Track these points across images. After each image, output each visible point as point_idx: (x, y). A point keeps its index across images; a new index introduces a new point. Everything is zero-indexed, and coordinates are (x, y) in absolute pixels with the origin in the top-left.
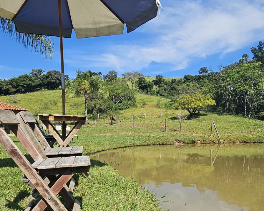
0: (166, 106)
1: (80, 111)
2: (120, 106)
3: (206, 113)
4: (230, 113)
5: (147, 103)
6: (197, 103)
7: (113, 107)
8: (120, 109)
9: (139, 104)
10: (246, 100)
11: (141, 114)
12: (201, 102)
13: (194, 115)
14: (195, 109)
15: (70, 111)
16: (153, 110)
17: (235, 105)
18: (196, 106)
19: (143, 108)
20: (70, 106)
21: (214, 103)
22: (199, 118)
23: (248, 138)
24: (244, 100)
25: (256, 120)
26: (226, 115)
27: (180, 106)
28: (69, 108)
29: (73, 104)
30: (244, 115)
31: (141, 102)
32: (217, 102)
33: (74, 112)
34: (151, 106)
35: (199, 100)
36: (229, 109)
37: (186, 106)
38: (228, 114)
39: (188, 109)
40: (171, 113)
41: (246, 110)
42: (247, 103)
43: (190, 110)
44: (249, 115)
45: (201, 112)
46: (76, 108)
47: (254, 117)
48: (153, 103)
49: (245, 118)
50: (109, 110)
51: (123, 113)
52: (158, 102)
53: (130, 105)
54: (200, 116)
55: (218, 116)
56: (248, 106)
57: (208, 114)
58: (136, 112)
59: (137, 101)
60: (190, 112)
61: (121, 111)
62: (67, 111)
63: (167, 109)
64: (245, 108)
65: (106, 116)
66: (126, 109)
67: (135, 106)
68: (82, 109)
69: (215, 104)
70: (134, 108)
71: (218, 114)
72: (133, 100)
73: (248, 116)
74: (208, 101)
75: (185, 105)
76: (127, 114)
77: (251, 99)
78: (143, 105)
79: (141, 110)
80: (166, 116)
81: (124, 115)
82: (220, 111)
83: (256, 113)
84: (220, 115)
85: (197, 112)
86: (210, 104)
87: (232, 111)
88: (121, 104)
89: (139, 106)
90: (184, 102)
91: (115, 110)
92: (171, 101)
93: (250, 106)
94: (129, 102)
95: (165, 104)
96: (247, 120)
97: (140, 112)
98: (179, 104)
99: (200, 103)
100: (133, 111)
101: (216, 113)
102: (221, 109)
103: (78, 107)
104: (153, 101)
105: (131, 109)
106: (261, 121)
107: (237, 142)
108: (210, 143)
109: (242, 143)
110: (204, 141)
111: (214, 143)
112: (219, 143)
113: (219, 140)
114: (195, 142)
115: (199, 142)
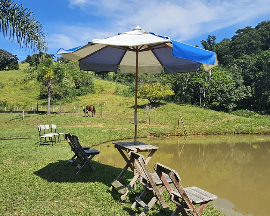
0: (124, 93)
1: (32, 95)
2: (77, 92)
3: (165, 102)
4: (187, 103)
5: (105, 89)
7: (70, 93)
8: (78, 95)
9: (97, 90)
10: (201, 91)
11: (101, 101)
13: (154, 104)
14: (156, 98)
15: (21, 96)
16: (112, 97)
17: (190, 95)
18: (157, 96)
19: (101, 95)
20: (20, 89)
21: (172, 93)
22: (159, 107)
24: (199, 91)
25: (210, 110)
26: (183, 104)
27: (141, 95)
28: (20, 92)
29: (23, 88)
30: (199, 105)
31: (99, 88)
32: (175, 92)
33: (26, 96)
34: (109, 93)
35: (159, 90)
36: (185, 98)
37: (147, 95)
38: (185, 104)
39: (149, 99)
40: (132, 101)
41: (200, 100)
42: (202, 94)
44: (203, 105)
45: (161, 101)
46: (27, 92)
47: (208, 107)
48: (111, 89)
49: (200, 108)
50: (66, 95)
51: (80, 99)
52: (117, 89)
53: (87, 91)
54: (160, 105)
55: (176, 106)
56: (202, 97)
57: (167, 103)
58: (95, 99)
59: (95, 87)
60: (150, 101)
61: (79, 98)
62: (17, 95)
63: (126, 97)
64: (200, 98)
65: (63, 101)
66: (84, 95)
67: (93, 92)
68: (34, 94)
69: (174, 94)
70: (93, 95)
71: (176, 104)
72: (91, 86)
73: (203, 106)
76: (85, 100)
77: (205, 91)
78: (101, 91)
79: (99, 96)
80: (127, 104)
81: (82, 101)
82: (177, 101)
83: (209, 104)
84: (178, 104)
85: (157, 101)
86: (170, 94)
87: (188, 101)
88: (79, 90)
89: (97, 92)
90: (145, 92)
91: (73, 96)
92: (130, 89)
93: (204, 97)
94: (87, 88)
95: (123, 91)
96: (202, 110)
97: (100, 99)
99: (161, 93)
100: (91, 97)
101: (174, 103)
102: (178, 98)
103: (30, 91)
104: (111, 88)
105: (90, 95)
106: (215, 111)
107: (200, 134)
108: (177, 135)
109: (204, 134)
110: (172, 133)
111: (181, 135)
112: (185, 135)
113: (186, 132)
114: (165, 135)
115: (169, 134)
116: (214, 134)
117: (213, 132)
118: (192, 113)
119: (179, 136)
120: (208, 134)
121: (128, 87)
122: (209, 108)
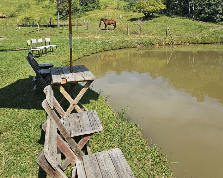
0: (124, 9)
1: (51, 12)
2: (85, 9)
3: (158, 15)
4: (178, 15)
5: (108, 5)
6: (151, 7)
7: (80, 9)
8: (86, 11)
9: (102, 6)
10: (190, 5)
11: (104, 15)
12: (155, 6)
13: (149, 17)
14: (149, 12)
15: (42, 13)
16: (114, 12)
17: (181, 8)
18: (150, 10)
19: (105, 10)
20: (42, 7)
21: (164, 7)
22: (153, 20)
23: (195, 40)
24: (188, 4)
25: (198, 21)
26: (174, 17)
27: (137, 9)
28: (41, 10)
29: (44, 6)
30: (189, 17)
31: (103, 4)
32: (167, 7)
33: (46, 13)
34: (112, 8)
35: (153, 5)
36: (176, 11)
37: (142, 10)
38: (176, 16)
39: (143, 12)
40: (130, 15)
41: (190, 12)
42: (191, 7)
43: (145, 12)
44: (193, 16)
45: (155, 14)
46: (47, 10)
47: (197, 18)
48: (113, 5)
49: (190, 19)
50: (76, 11)
51: (88, 14)
52: (118, 5)
53: (94, 7)
54: (154, 18)
55: (168, 18)
56: (192, 10)
57: (160, 16)
58: (100, 14)
59: (100, 4)
60: (145, 14)
61: (87, 13)
62: (40, 12)
63: (126, 11)
64: (190, 11)
65: (74, 16)
66: (91, 11)
67: (99, 8)
68: (52, 11)
69: (166, 8)
70: (98, 10)
71: (168, 16)
72: (96, 3)
73: (192, 18)
74: (160, 6)
75: (142, 8)
76: (92, 15)
77: (194, 4)
78: (105, 7)
79: (103, 11)
80: (125, 17)
81: (89, 16)
82: (169, 14)
83: (198, 15)
84: (169, 16)
85: (151, 14)
86: (162, 8)
87: (179, 13)
88: (87, 6)
89: (102, 8)
90: (140, 6)
91: (82, 11)
92: (129, 4)
93: (193, 9)
94: (94, 5)
95: (124, 7)
96: (191, 21)
98: (137, 8)
99: (154, 8)
100: (97, 12)
101: (166, 15)
102: (170, 11)
103: (49, 9)
104: (114, 4)
105: (96, 11)
106: (203, 22)
107: (187, 43)
108: (165, 45)
109: (191, 44)
110: (161, 43)
111: (169, 44)
112: (173, 45)
113: (173, 42)
114: (153, 45)
115: (157, 44)
116: (200, 43)
117: (199, 41)
118: (182, 24)
119: (167, 46)
120: (194, 44)
121: (128, 3)
122: (198, 20)
